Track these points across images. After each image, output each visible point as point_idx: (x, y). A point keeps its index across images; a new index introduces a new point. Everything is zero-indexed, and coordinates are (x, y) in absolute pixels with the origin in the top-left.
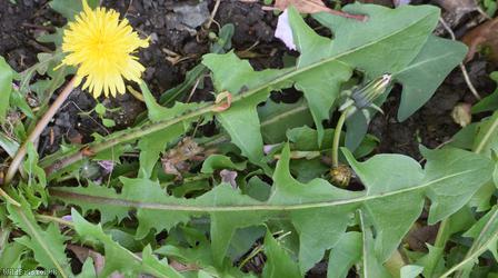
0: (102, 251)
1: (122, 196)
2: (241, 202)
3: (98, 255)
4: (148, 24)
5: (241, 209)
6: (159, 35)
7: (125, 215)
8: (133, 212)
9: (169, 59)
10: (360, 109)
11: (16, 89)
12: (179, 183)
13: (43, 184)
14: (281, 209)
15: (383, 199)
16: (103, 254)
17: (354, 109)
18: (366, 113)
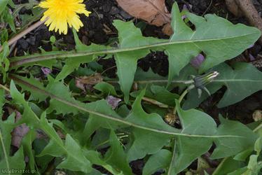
0: (22, 112)
1: (46, 89)
2: (110, 114)
3: (19, 113)
4: (101, 8)
5: (109, 117)
6: (104, 16)
7: (44, 99)
8: (48, 99)
9: (105, 30)
10: (197, 88)
11: (11, 13)
12: (83, 95)
13: (6, 69)
14: (130, 124)
15: (190, 138)
16: (22, 114)
17: (193, 87)
18: (200, 91)
